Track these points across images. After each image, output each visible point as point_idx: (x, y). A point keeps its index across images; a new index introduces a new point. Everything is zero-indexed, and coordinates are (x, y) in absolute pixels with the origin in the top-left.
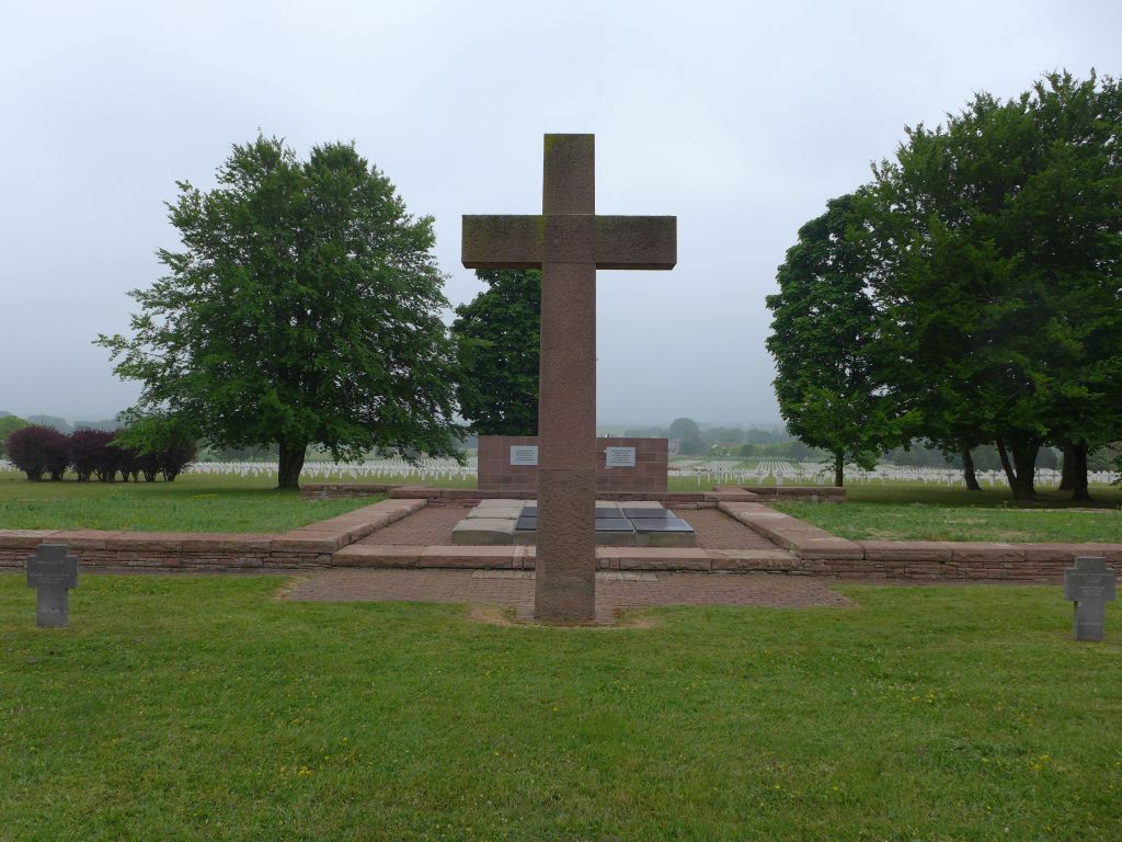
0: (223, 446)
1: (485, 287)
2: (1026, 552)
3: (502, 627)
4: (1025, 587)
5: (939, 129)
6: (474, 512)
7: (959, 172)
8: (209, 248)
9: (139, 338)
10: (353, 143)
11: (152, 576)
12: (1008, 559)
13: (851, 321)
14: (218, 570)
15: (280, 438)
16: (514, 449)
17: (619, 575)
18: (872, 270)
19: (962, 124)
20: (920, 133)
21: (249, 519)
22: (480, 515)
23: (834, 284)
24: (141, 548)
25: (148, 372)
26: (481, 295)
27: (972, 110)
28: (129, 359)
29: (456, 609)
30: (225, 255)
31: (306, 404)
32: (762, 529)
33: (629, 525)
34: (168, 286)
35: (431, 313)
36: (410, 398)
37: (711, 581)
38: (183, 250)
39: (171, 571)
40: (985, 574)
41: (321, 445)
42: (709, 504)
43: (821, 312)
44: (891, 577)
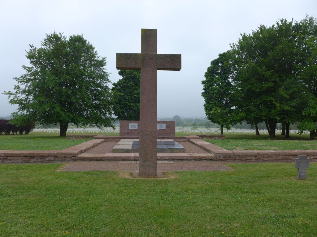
0: (43, 124)
1: (121, 78)
2: (279, 153)
3: (129, 179)
4: (279, 163)
5: (250, 34)
6: (119, 143)
7: (255, 46)
8: (38, 65)
9: (17, 92)
10: (83, 35)
11: (19, 164)
12: (274, 155)
13: (226, 88)
14: (40, 162)
15: (60, 121)
16: (130, 124)
17: (163, 162)
18: (231, 74)
19: (256, 33)
20: (244, 35)
21: (50, 146)
22: (121, 144)
23: (220, 78)
24: (16, 155)
25: (20, 102)
26: (120, 80)
27: (259, 29)
28: (14, 98)
29: (115, 173)
30: (43, 67)
31: (68, 112)
32: (203, 147)
33: (165, 147)
34: (26, 76)
35: (105, 85)
36: (99, 110)
37: (190, 163)
38: (31, 65)
39: (25, 162)
40: (268, 160)
41: (73, 123)
42: (187, 140)
43: (217, 85)
44: (241, 161)
